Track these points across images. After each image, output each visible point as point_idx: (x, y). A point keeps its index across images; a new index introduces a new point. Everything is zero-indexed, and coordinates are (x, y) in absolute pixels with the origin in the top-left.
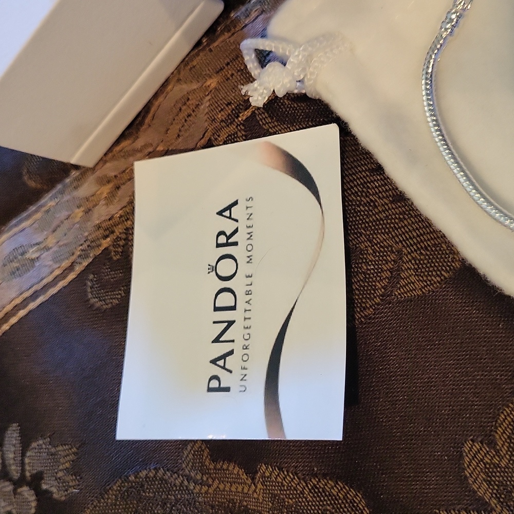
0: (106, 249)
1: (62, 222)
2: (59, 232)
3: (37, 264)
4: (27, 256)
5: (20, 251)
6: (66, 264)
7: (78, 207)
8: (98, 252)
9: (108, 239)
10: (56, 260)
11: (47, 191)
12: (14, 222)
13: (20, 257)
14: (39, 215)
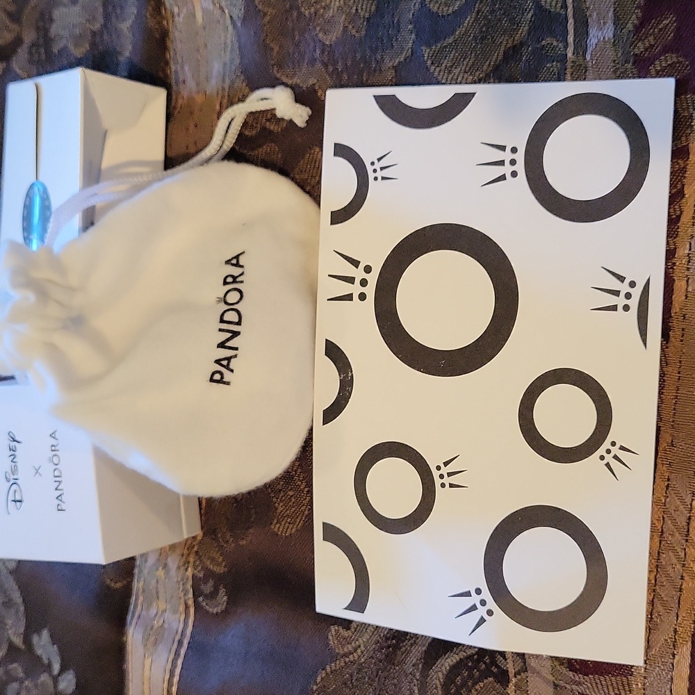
0: (193, 575)
1: (157, 588)
2: (161, 595)
3: (166, 626)
4: (156, 627)
5: (149, 629)
6: (182, 608)
7: (157, 570)
8: (190, 583)
9: (189, 569)
10: (175, 612)
11: (132, 581)
12: (129, 618)
13: (151, 632)
14: (141, 598)
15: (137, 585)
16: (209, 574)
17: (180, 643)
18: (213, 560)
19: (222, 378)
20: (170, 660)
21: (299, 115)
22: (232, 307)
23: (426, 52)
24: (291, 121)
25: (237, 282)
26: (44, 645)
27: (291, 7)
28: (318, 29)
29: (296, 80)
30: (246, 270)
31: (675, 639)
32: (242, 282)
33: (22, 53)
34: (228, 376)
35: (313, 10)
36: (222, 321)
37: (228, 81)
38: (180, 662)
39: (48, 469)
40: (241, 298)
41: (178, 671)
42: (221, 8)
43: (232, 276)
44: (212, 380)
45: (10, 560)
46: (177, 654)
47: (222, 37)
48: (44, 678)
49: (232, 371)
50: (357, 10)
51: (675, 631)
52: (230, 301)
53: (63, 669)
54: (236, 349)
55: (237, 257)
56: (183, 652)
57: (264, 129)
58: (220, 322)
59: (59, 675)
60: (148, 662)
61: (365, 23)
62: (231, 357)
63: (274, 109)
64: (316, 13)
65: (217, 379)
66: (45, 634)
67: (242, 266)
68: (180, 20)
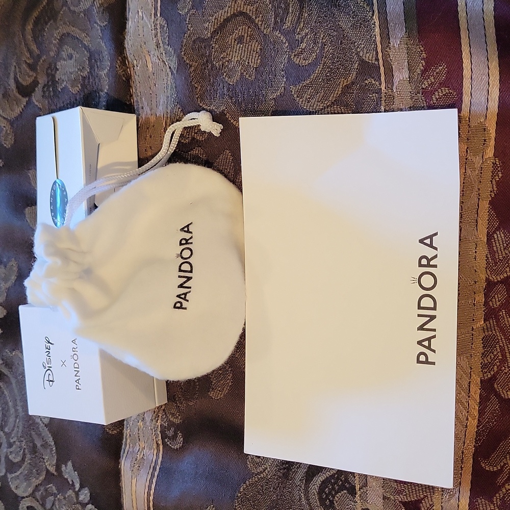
0: (161, 425)
1: (138, 434)
2: (141, 438)
3: (145, 458)
4: (138, 458)
8: (159, 429)
9: (159, 421)
10: (150, 448)
12: (122, 453)
13: (136, 462)
14: (128, 441)
15: (126, 432)
16: (171, 424)
17: (154, 469)
18: (173, 415)
19: (181, 305)
20: (148, 479)
21: (215, 129)
22: (186, 261)
23: (293, 89)
24: (210, 134)
25: (188, 244)
26: (69, 472)
27: (207, 61)
28: (225, 74)
29: (212, 107)
30: (193, 235)
31: (463, 458)
32: (192, 243)
33: (38, 91)
34: (185, 304)
35: (221, 63)
36: (180, 270)
37: (169, 108)
38: (154, 481)
39: (70, 363)
40: (191, 255)
41: (153, 486)
42: (163, 61)
43: (185, 239)
44: (175, 307)
45: (45, 418)
46: (153, 475)
47: (165, 80)
48: (70, 492)
49: (188, 301)
50: (248, 63)
51: (463, 453)
52: (184, 256)
53: (82, 487)
54: (190, 288)
55: (188, 226)
56: (156, 474)
57: (193, 138)
58: (179, 271)
59: (79, 490)
60: (134, 481)
61: (254, 71)
62: (187, 293)
63: (199, 125)
64: (223, 65)
65: (178, 306)
66: (70, 464)
67: (191, 233)
68: (137, 69)
